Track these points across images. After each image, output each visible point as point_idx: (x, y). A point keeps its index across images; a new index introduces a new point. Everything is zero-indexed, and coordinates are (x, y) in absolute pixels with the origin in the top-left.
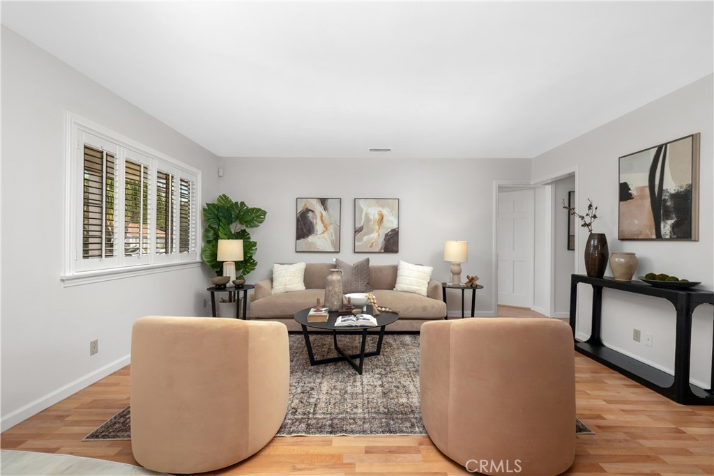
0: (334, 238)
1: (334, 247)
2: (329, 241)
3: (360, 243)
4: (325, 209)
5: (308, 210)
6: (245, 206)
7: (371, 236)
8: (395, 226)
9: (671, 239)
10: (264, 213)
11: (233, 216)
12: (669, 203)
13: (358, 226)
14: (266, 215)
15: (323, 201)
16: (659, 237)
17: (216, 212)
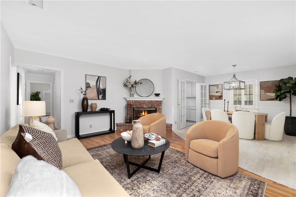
9: (102, 99)
12: (101, 91)
16: (99, 99)
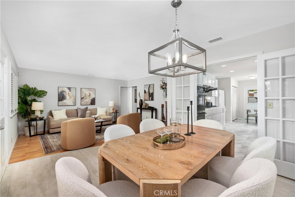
0: (73, 101)
1: (74, 103)
2: (71, 102)
3: (83, 102)
4: (70, 91)
5: (63, 91)
6: (37, 89)
7: (87, 100)
8: (94, 97)
9: (151, 100)
10: (46, 92)
11: (31, 93)
12: (151, 94)
13: (82, 97)
14: (47, 93)
15: (69, 89)
17: (23, 91)
